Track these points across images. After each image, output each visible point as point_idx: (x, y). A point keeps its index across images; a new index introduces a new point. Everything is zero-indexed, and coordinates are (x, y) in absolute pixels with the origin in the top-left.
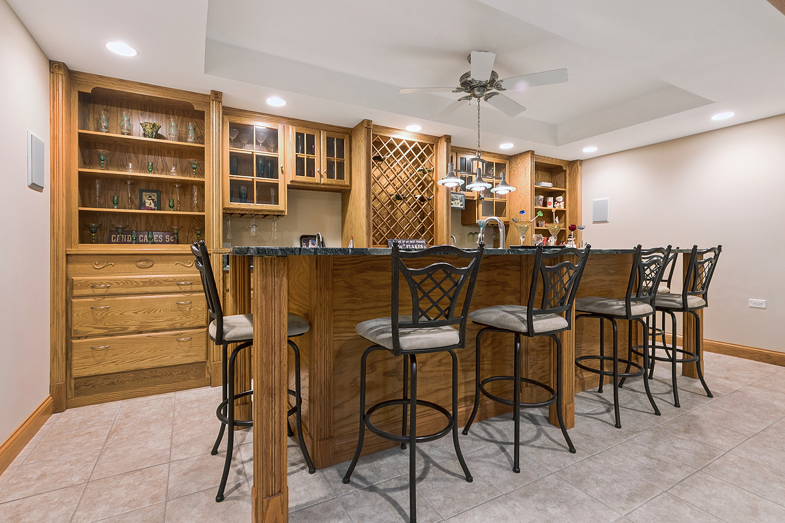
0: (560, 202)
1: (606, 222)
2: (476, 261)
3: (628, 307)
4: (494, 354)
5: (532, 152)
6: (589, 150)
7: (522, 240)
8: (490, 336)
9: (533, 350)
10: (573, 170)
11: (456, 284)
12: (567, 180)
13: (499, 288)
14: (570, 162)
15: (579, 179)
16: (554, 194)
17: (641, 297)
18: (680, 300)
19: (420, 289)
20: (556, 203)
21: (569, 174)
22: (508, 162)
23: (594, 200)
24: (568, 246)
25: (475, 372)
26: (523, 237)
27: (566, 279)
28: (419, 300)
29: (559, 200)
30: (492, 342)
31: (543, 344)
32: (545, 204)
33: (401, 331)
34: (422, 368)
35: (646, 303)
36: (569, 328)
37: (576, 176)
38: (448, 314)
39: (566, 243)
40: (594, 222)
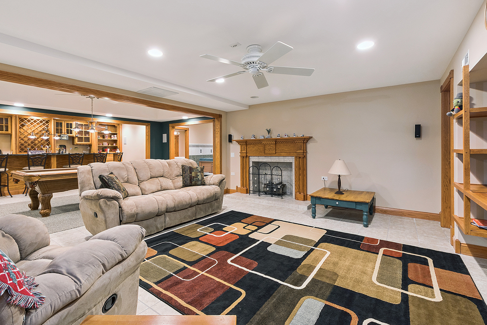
0: (115, 137)
15: (121, 130)
21: (118, 128)
32: (111, 138)
40: (124, 144)
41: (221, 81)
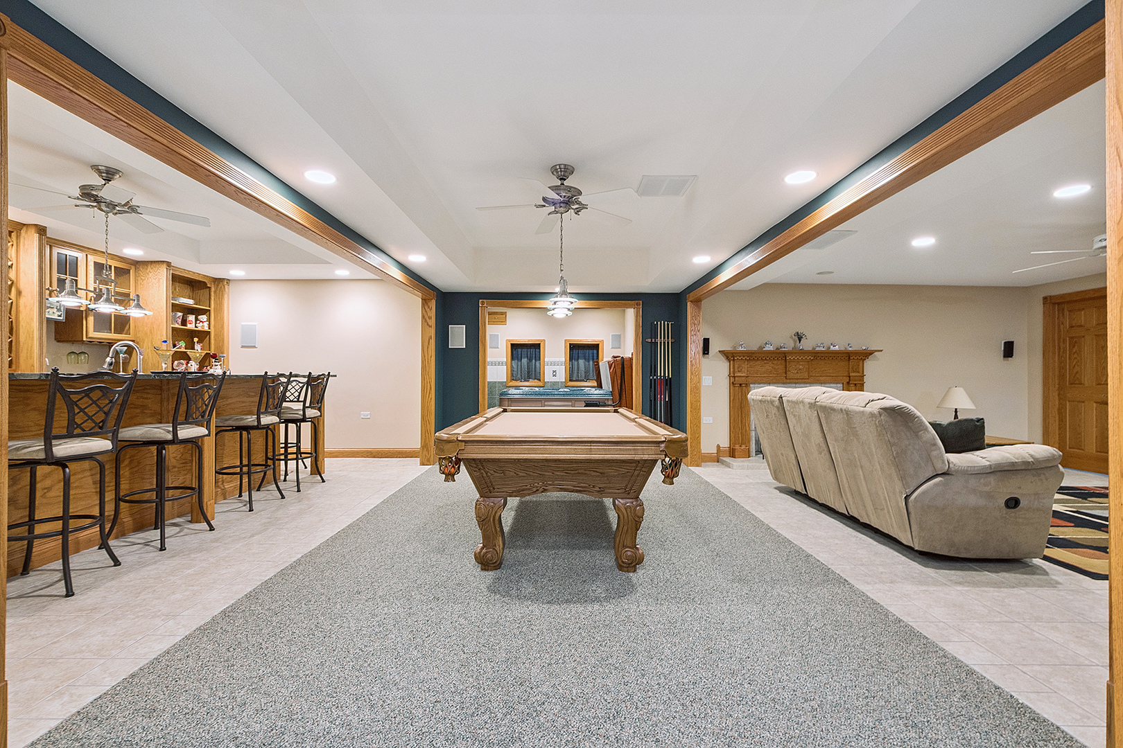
0: (203, 322)
1: (254, 347)
2: (130, 384)
3: (259, 419)
4: (131, 473)
5: (169, 264)
6: (236, 272)
7: (164, 366)
8: (128, 457)
9: (174, 467)
10: (219, 289)
11: (111, 401)
12: (212, 298)
13: (138, 411)
14: (216, 279)
15: (226, 299)
16: (197, 312)
17: (269, 410)
18: (302, 412)
19: (77, 405)
20: (198, 322)
21: (215, 292)
22: (133, 267)
23: (243, 324)
24: (211, 371)
25: (114, 492)
26: (166, 364)
27: (206, 396)
28: (75, 415)
29: (202, 320)
30: (131, 462)
31: (184, 461)
32: (184, 322)
33: (54, 442)
34: (47, 494)
35: (273, 415)
36: (209, 435)
37: (223, 295)
38: (102, 425)
39: (211, 368)
40: (243, 347)
41: (923, 242)
